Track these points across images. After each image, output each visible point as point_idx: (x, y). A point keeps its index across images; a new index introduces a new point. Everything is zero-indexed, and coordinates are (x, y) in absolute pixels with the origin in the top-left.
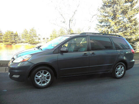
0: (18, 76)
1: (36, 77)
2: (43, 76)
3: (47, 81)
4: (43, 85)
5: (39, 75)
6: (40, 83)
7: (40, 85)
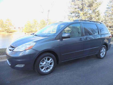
0: (23, 66)
1: (41, 65)
2: (46, 63)
3: (50, 67)
4: (47, 71)
5: (43, 62)
6: (44, 70)
7: (44, 72)
